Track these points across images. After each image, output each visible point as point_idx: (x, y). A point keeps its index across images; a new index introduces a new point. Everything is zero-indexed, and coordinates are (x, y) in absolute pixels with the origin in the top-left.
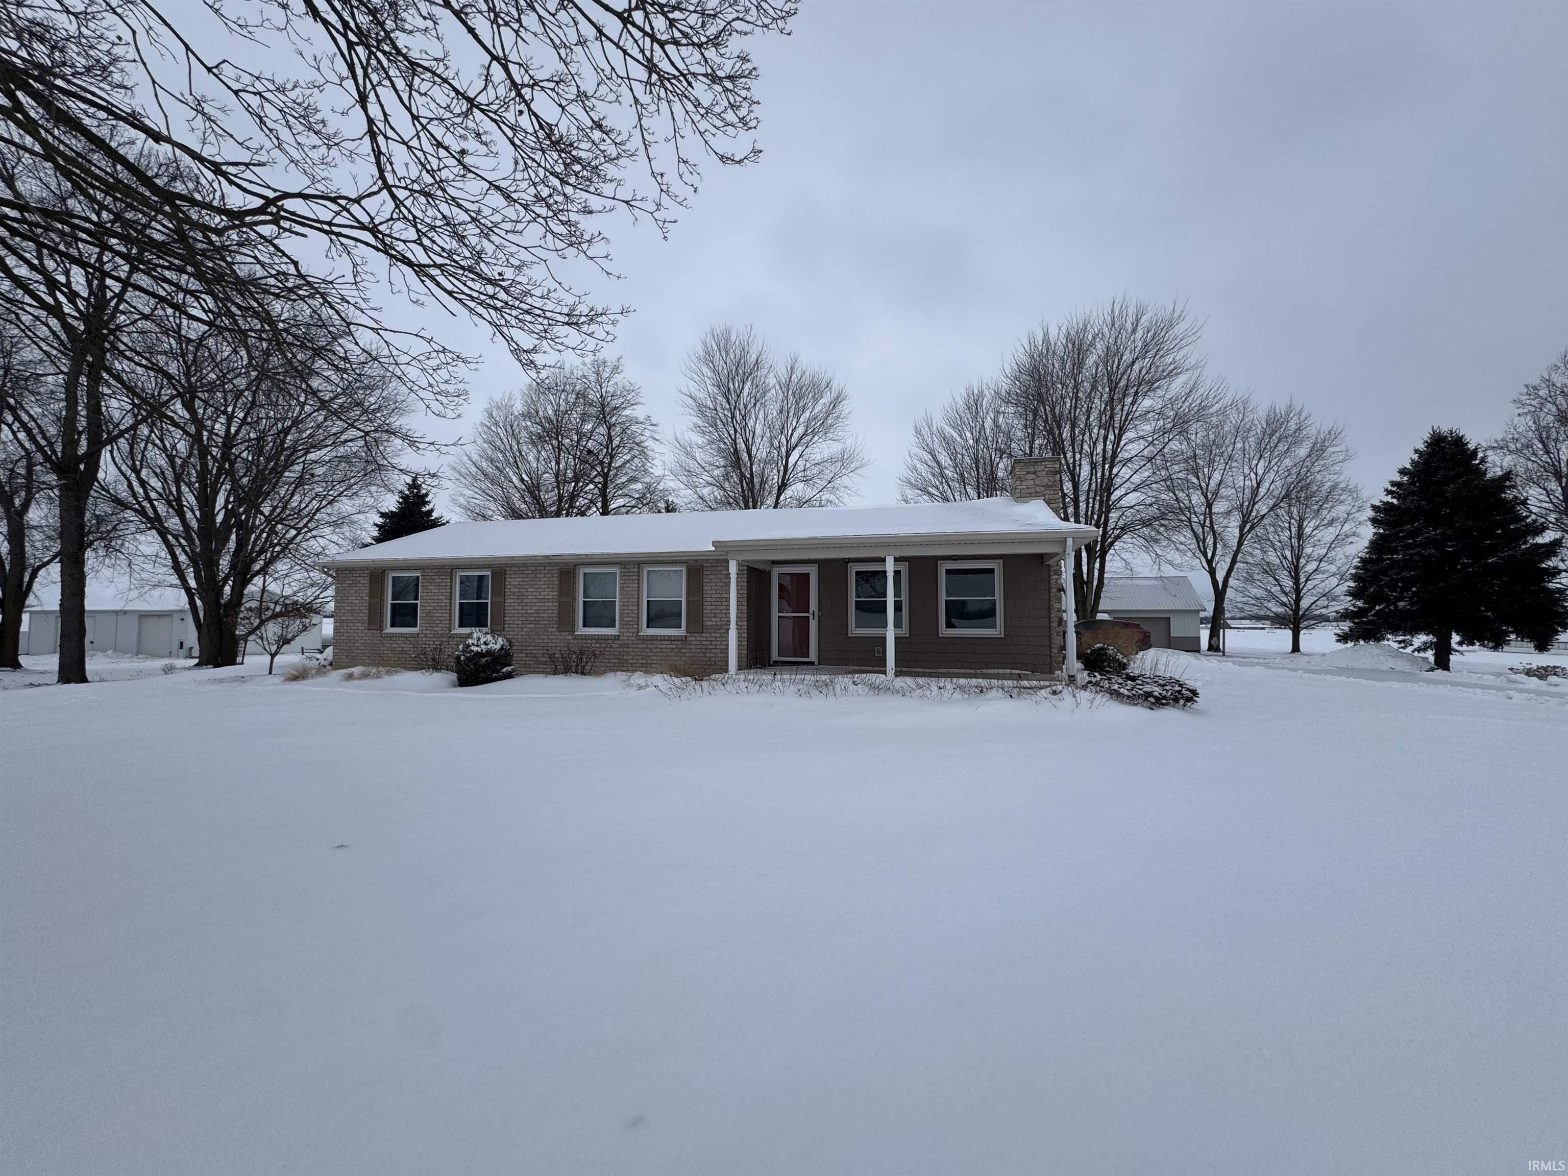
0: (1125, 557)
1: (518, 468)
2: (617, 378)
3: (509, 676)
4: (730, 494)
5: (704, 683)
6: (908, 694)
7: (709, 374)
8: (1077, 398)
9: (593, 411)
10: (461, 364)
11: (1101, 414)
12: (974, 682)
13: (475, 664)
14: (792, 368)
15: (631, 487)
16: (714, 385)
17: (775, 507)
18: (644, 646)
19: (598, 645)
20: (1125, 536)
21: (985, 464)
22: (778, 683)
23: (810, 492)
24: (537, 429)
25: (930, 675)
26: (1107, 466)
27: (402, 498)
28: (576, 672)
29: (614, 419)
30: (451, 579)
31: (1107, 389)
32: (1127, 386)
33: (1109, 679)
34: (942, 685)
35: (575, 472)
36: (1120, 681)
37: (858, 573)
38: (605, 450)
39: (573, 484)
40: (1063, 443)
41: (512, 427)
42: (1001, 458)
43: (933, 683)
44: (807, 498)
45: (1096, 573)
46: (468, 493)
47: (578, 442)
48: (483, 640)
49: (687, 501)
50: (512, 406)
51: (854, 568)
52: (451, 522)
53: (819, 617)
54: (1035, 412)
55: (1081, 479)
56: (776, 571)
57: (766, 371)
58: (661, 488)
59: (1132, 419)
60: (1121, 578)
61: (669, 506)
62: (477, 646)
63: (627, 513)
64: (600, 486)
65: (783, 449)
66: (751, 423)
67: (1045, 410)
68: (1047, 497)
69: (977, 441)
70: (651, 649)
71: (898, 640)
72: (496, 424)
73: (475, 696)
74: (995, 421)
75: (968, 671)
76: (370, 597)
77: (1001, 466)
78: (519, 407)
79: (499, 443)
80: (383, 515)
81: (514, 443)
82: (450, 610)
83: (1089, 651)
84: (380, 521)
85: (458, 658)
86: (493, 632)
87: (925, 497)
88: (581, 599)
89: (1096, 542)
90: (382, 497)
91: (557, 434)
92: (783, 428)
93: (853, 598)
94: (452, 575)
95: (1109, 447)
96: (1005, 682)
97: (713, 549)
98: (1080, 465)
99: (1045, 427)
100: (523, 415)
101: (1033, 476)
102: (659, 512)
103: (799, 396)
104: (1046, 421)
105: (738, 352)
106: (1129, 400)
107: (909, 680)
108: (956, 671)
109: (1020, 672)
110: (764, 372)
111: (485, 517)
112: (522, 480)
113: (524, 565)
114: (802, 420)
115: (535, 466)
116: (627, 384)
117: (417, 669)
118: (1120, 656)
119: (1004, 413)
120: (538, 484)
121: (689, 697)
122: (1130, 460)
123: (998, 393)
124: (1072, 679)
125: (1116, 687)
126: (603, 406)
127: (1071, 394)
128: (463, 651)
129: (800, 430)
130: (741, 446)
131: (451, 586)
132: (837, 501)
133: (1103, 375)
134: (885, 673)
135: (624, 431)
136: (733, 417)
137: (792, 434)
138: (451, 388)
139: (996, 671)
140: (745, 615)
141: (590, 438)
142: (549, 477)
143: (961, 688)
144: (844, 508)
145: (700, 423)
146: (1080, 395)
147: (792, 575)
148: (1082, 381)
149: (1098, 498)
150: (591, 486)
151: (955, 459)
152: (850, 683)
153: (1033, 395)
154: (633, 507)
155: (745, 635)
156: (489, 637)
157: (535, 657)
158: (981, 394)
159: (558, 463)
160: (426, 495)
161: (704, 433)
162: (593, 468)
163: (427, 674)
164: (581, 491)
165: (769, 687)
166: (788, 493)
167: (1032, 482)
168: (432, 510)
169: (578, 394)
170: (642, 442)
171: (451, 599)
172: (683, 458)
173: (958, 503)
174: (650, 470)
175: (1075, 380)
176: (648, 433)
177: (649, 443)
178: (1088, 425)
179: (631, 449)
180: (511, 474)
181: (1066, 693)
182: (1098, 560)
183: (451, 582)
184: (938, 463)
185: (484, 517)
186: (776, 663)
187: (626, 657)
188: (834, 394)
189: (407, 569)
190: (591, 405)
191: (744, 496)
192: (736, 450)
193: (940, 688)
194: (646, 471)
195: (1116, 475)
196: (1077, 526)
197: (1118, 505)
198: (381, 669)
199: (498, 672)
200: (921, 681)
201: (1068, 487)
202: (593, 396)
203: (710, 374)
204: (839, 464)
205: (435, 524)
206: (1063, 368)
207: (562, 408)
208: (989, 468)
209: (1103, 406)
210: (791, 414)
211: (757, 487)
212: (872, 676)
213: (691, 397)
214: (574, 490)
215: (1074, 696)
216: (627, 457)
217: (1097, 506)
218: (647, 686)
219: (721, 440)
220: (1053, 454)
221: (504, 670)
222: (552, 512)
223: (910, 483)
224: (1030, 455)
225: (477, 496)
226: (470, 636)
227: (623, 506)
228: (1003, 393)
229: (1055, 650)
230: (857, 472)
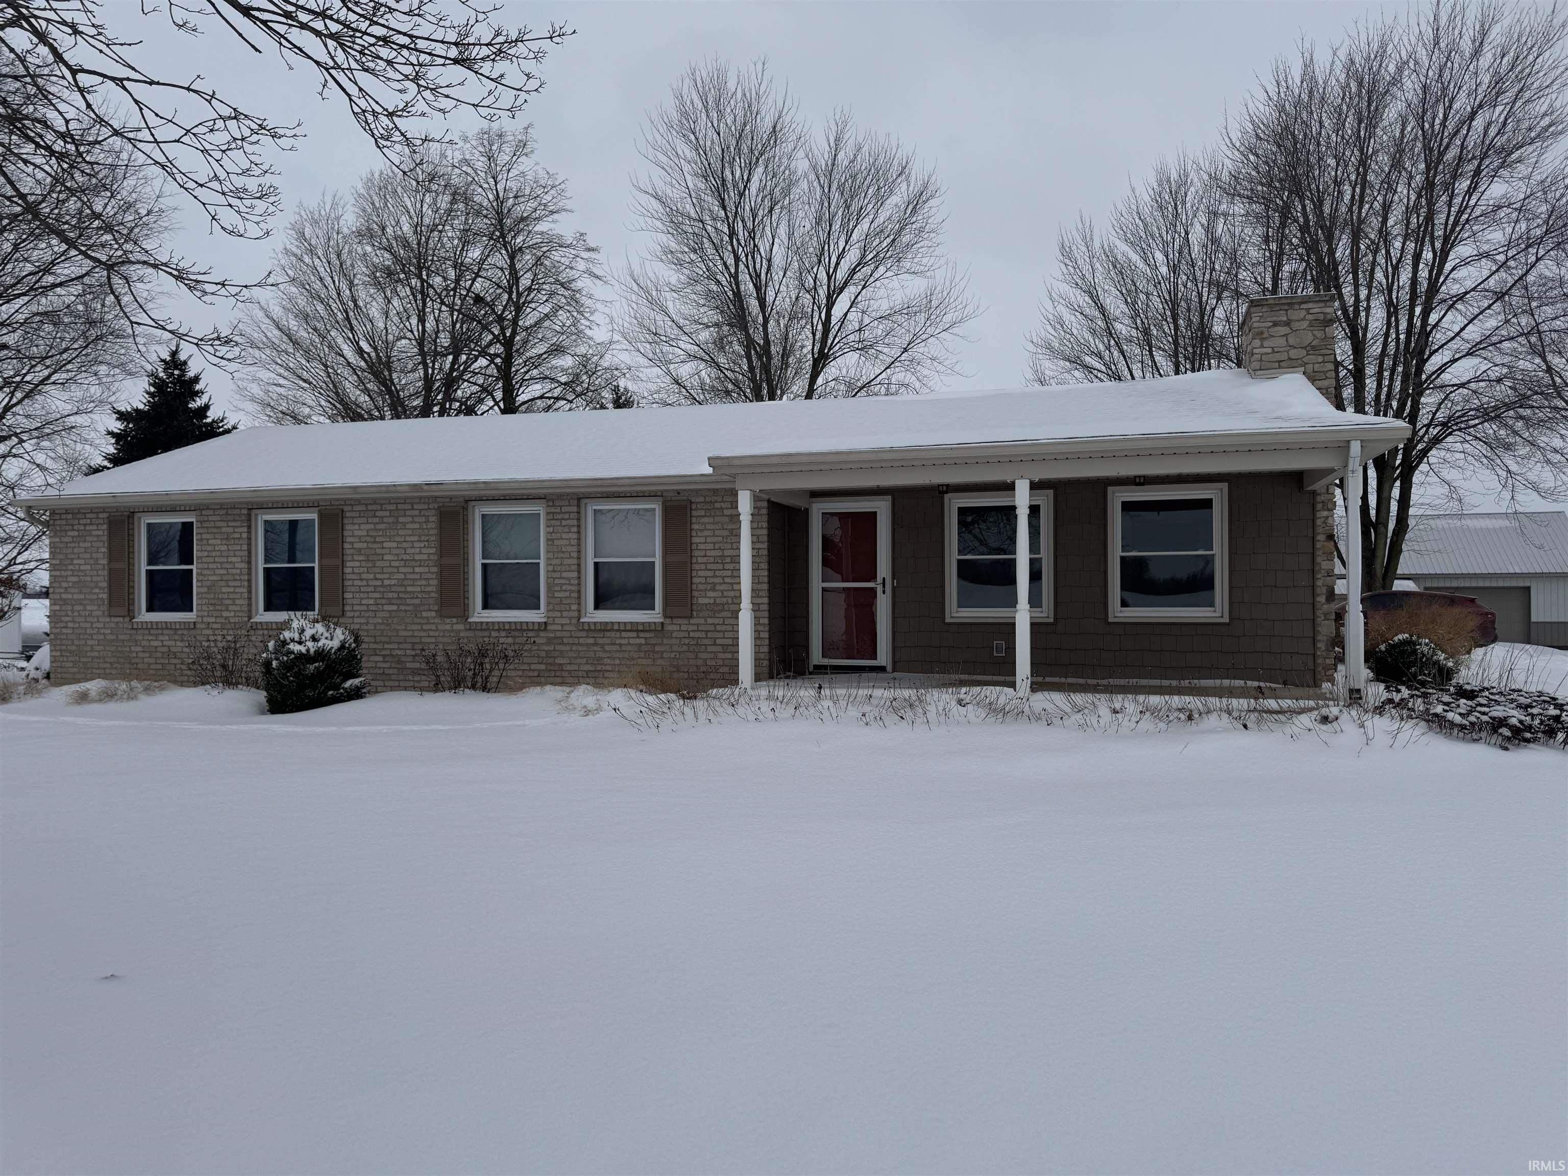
0: (1448, 477)
1: (352, 329)
2: (525, 164)
3: (356, 694)
4: (728, 373)
5: (700, 704)
6: (1057, 721)
7: (687, 152)
8: (1364, 183)
9: (481, 224)
10: (266, 140)
11: (1408, 212)
12: (1176, 701)
13: (297, 675)
14: (837, 140)
15: (554, 362)
16: (696, 175)
17: (809, 396)
18: (591, 641)
19: (510, 640)
20: (1450, 439)
21: (1189, 310)
22: (827, 703)
23: (869, 370)
24: (386, 259)
25: (1095, 689)
26: (1418, 310)
27: (154, 385)
28: (473, 687)
29: (519, 240)
30: (249, 527)
31: (1422, 166)
32: (1460, 158)
33: (1425, 696)
34: (1118, 706)
35: (453, 338)
36: (1446, 698)
37: (962, 511)
38: (506, 296)
39: (450, 358)
40: (1336, 269)
41: (339, 255)
42: (1219, 298)
43: (1103, 703)
44: (865, 379)
45: (1394, 507)
46: (265, 375)
47: (457, 281)
48: (309, 633)
49: (653, 387)
50: (338, 218)
51: (955, 503)
52: (241, 427)
53: (894, 588)
54: (1285, 213)
55: (1369, 336)
56: (818, 509)
57: (791, 146)
58: (606, 365)
59: (1467, 221)
60: (1439, 516)
61: (619, 398)
62: (300, 643)
63: (548, 409)
64: (498, 360)
65: (822, 292)
66: (763, 247)
67: (1304, 207)
68: (1310, 368)
69: (1174, 269)
70: (602, 646)
71: (1036, 627)
72: (312, 251)
73: (299, 729)
74: (1209, 229)
75: (1166, 683)
76: (111, 560)
77: (1219, 313)
78: (350, 220)
79: (318, 285)
80: (122, 416)
81: (344, 287)
82: (249, 581)
83: (1383, 647)
84: (117, 426)
85: (267, 664)
86: (324, 618)
87: (1076, 373)
88: (478, 562)
89: (1396, 450)
90: (117, 384)
91: (420, 269)
92: (822, 254)
93: (953, 555)
94: (249, 520)
95: (1424, 273)
96: (1235, 702)
97: (710, 470)
98: (1368, 310)
99: (1303, 239)
100: (359, 234)
101: (1284, 330)
102: (603, 407)
103: (849, 191)
104: (1305, 228)
105: (740, 113)
106: (1463, 185)
107: (1058, 698)
108: (1144, 682)
109: (1262, 684)
110: (787, 147)
111: (297, 419)
112: (360, 352)
113: (375, 501)
114: (855, 236)
115: (381, 325)
116: (542, 173)
117: (195, 684)
118: (1442, 656)
119: (1226, 215)
120: (389, 357)
121: (674, 727)
122: (1461, 297)
123: (1214, 177)
124: (1355, 697)
125: (1439, 709)
126: (500, 216)
127: (1353, 177)
128: (276, 651)
129: (853, 256)
130: (748, 287)
131: (249, 539)
132: (917, 385)
133: (1416, 137)
134: (1013, 685)
135: (538, 261)
136: (732, 234)
137: (837, 264)
138: (252, 184)
139: (1218, 682)
140: (766, 586)
141: (477, 275)
142: (406, 347)
143: (1154, 712)
144: (931, 397)
145: (673, 245)
146: (1371, 177)
147: (843, 517)
148: (1375, 152)
149: (1400, 369)
150: (483, 362)
151: (1134, 303)
152: (954, 703)
153: (1280, 181)
154: (557, 399)
155: (766, 621)
156: (320, 628)
157: (399, 662)
158: (1183, 182)
159: (422, 320)
160: (196, 379)
161: (680, 263)
162: (485, 328)
163: (215, 692)
164: (465, 370)
165: (812, 710)
166: (831, 371)
167: (1282, 341)
168: (207, 407)
169: (454, 194)
170: (570, 282)
171: (249, 563)
172: (645, 310)
173: (1139, 384)
174: (588, 332)
175: (1361, 150)
176: (581, 265)
177: (583, 283)
178: (1384, 234)
179: (552, 294)
180: (340, 340)
181: (1348, 719)
182: (1398, 483)
183: (249, 532)
184: (1102, 310)
185: (294, 418)
186: (820, 670)
187: (558, 661)
188: (915, 187)
189: (173, 509)
190: (478, 213)
191: (753, 380)
192: (737, 294)
193: (1115, 712)
194: (579, 333)
195: (1436, 325)
196: (1360, 418)
197: (1438, 382)
198: (135, 683)
199: (337, 687)
200: (1079, 698)
201: (1343, 350)
202: (482, 197)
203: (690, 154)
204: (922, 318)
205: (212, 431)
206: (1339, 127)
207: (426, 221)
208: (1196, 319)
209: (1413, 197)
210: (836, 226)
211: (776, 361)
212: (991, 692)
213: (657, 197)
214: (452, 369)
215: (1362, 726)
216: (546, 309)
217: (1398, 385)
218: (599, 710)
219: (712, 277)
220: (1317, 289)
221: (348, 684)
222: (415, 408)
223: (1050, 348)
224: (1274, 291)
225: (282, 381)
226: (286, 625)
227: (541, 397)
228: (1225, 177)
229: (1321, 645)
230: (953, 330)
